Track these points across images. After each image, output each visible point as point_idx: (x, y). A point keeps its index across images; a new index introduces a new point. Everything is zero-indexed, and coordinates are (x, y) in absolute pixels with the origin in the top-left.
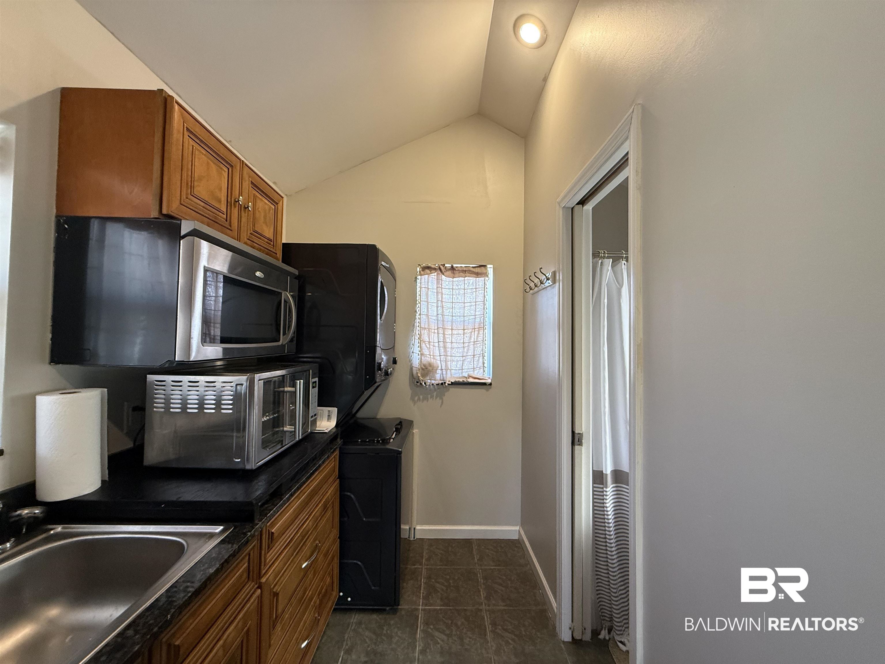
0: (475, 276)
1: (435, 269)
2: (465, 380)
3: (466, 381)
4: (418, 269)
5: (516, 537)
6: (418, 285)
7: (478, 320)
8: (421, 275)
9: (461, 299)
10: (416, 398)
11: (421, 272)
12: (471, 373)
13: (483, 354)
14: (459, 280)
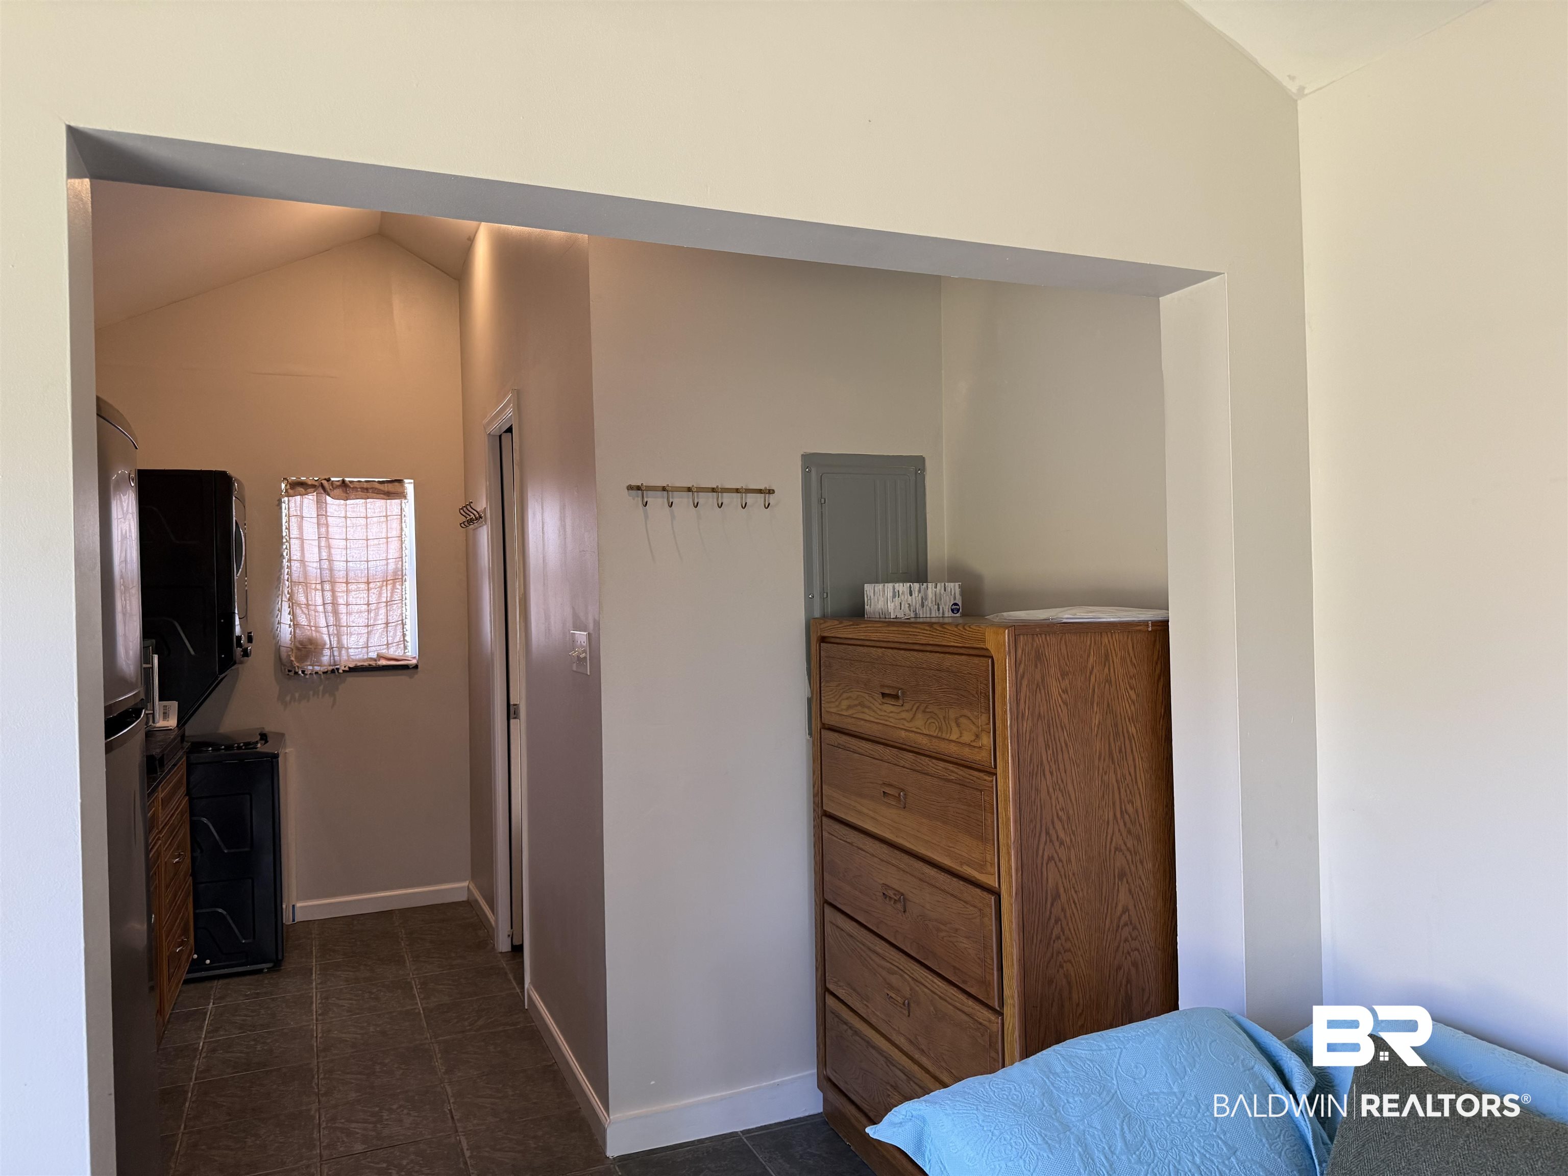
0: (385, 497)
1: (313, 486)
2: (373, 663)
3: (374, 665)
4: (283, 486)
5: (463, 897)
6: (284, 512)
7: (392, 567)
8: (288, 496)
9: (360, 533)
10: (288, 698)
11: (290, 491)
12: (384, 651)
13: (402, 620)
14: (356, 505)
